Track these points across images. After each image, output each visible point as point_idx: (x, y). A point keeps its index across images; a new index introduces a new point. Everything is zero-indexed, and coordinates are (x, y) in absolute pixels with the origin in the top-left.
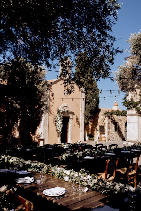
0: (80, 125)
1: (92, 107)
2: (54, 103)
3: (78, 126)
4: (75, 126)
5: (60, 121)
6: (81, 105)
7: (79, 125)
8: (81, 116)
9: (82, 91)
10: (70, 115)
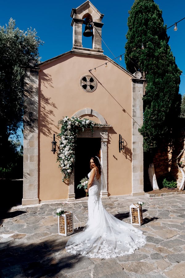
0: (131, 154)
1: (156, 112)
2: (54, 105)
3: (126, 158)
4: (117, 159)
5: (67, 148)
6: (133, 110)
7: (128, 157)
8: (133, 135)
9: (136, 78)
10: (101, 134)
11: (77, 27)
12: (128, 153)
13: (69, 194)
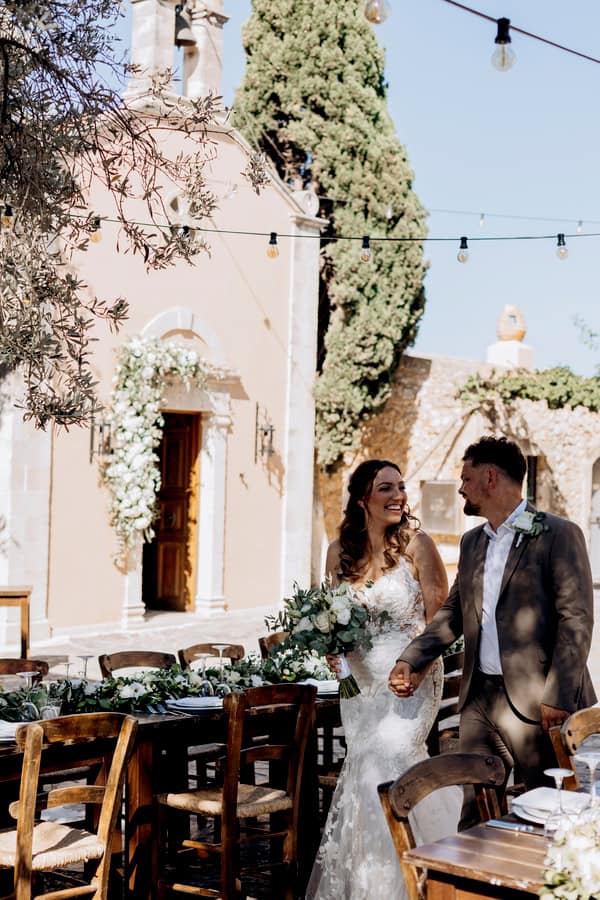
0: (282, 472)
1: (372, 339)
3: (270, 483)
4: (246, 486)
5: (138, 446)
6: (294, 320)
7: (274, 479)
8: (291, 405)
9: (304, 213)
10: (212, 400)
11: (161, 17)
12: (276, 467)
13: (126, 605)
